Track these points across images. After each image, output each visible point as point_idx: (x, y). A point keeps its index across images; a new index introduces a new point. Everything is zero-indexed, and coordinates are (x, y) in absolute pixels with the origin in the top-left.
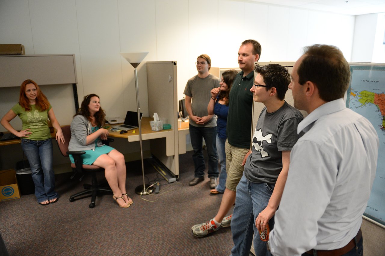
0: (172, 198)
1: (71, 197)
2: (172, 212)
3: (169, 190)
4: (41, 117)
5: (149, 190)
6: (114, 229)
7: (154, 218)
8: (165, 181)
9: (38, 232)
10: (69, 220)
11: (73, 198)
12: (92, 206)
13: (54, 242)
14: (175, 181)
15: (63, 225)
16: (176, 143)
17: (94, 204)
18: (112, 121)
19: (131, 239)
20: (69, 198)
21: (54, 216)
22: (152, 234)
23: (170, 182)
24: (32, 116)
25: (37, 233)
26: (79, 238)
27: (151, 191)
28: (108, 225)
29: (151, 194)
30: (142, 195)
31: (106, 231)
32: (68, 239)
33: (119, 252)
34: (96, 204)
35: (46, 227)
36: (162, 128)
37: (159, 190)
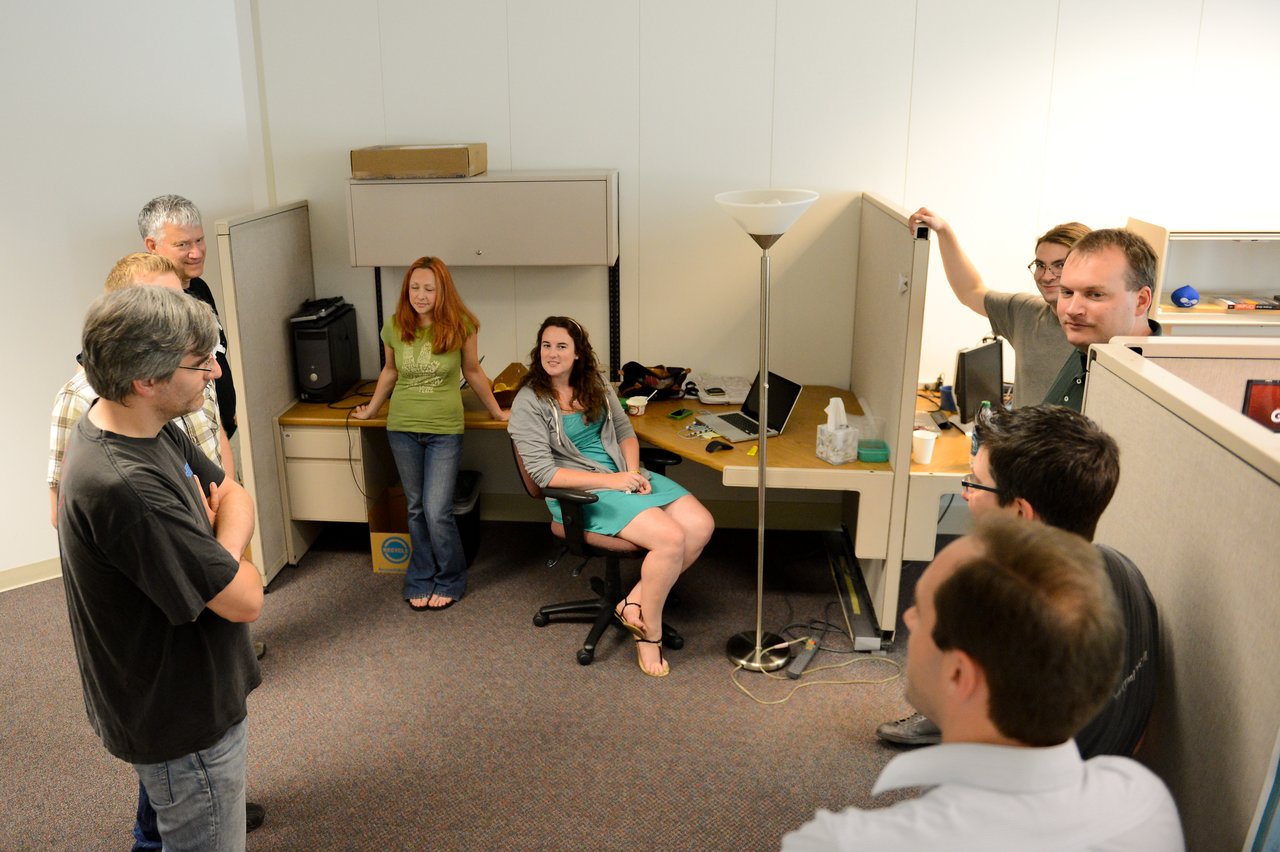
0: (835, 714)
1: (542, 608)
2: (810, 762)
3: (842, 679)
4: (435, 365)
5: (773, 658)
6: (608, 756)
7: (738, 765)
8: (846, 639)
9: (422, 694)
10: (508, 682)
11: (547, 614)
12: (586, 659)
13: (447, 736)
14: (876, 650)
15: (487, 695)
16: (898, 517)
17: (591, 652)
18: (710, 392)
19: (639, 807)
20: (537, 610)
21: (477, 657)
22: (707, 818)
23: (857, 647)
24: (413, 360)
25: (419, 695)
26: (507, 750)
27: (780, 662)
28: (600, 738)
29: (769, 675)
30: (743, 668)
31: (585, 755)
32: (482, 742)
33: (587, 834)
34: (597, 654)
35: (447, 685)
36: (853, 454)
37: (805, 669)
